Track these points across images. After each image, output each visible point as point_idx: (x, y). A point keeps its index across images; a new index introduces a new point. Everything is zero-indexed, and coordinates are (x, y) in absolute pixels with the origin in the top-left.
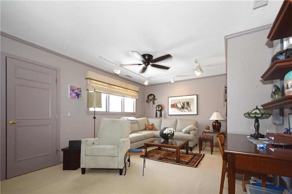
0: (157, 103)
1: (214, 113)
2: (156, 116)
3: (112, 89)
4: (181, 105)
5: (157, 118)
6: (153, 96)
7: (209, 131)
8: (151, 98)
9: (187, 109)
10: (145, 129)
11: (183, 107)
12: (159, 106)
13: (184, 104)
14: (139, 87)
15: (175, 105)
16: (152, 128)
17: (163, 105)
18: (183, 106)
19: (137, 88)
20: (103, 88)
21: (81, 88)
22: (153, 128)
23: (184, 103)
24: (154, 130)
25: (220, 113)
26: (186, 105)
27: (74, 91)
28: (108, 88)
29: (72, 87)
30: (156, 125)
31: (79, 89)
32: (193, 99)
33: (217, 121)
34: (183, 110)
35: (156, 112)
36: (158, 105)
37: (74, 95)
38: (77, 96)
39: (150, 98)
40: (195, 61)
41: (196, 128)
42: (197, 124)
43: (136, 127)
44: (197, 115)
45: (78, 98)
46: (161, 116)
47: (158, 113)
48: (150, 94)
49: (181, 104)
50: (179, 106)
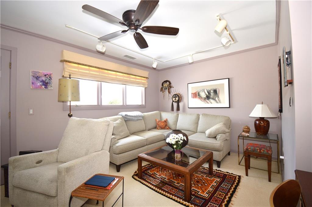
0: (174, 91)
1: (257, 105)
2: (173, 110)
3: (105, 75)
4: (206, 94)
5: (173, 112)
6: (168, 83)
7: (249, 134)
8: (167, 85)
9: (213, 99)
10: (155, 128)
11: (208, 97)
12: (176, 96)
13: (209, 93)
14: (148, 72)
15: (198, 94)
16: (164, 126)
17: (181, 94)
18: (209, 95)
19: (146, 73)
20: (89, 73)
21: (51, 74)
22: (166, 125)
23: (210, 90)
24: (167, 129)
25: (268, 105)
26: (212, 94)
27: (39, 79)
28: (98, 74)
29: (37, 73)
30: (171, 122)
31: (47, 76)
32: (223, 84)
33: (262, 119)
34: (208, 101)
35: (172, 104)
36: (174, 94)
37: (39, 84)
38: (44, 85)
39: (164, 86)
40: (219, 17)
41: (227, 130)
42: (229, 123)
43: (141, 125)
44: (230, 107)
45: (46, 87)
46: (178, 109)
47: (175, 105)
48: (165, 80)
49: (205, 92)
50: (203, 95)
